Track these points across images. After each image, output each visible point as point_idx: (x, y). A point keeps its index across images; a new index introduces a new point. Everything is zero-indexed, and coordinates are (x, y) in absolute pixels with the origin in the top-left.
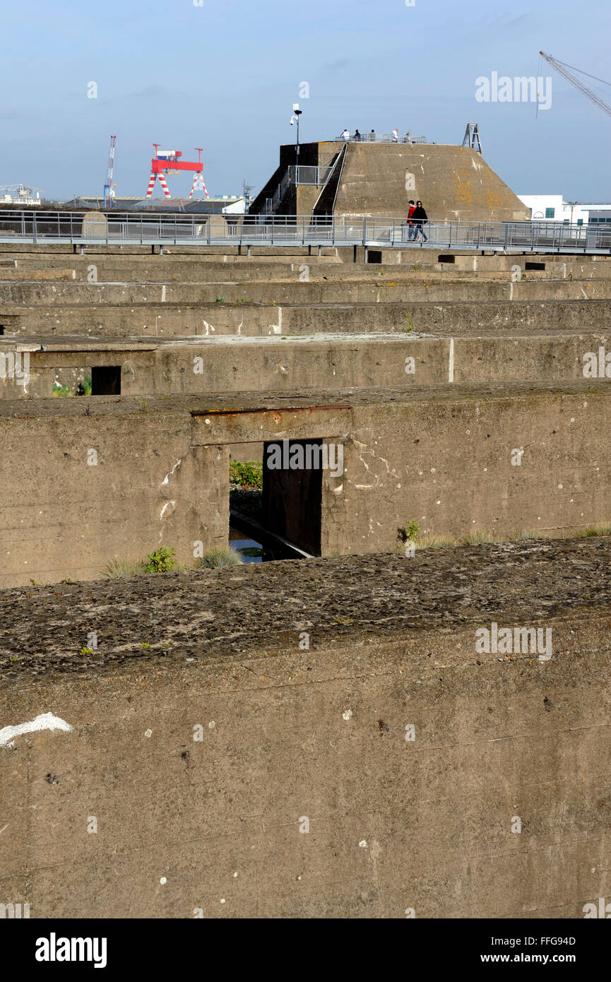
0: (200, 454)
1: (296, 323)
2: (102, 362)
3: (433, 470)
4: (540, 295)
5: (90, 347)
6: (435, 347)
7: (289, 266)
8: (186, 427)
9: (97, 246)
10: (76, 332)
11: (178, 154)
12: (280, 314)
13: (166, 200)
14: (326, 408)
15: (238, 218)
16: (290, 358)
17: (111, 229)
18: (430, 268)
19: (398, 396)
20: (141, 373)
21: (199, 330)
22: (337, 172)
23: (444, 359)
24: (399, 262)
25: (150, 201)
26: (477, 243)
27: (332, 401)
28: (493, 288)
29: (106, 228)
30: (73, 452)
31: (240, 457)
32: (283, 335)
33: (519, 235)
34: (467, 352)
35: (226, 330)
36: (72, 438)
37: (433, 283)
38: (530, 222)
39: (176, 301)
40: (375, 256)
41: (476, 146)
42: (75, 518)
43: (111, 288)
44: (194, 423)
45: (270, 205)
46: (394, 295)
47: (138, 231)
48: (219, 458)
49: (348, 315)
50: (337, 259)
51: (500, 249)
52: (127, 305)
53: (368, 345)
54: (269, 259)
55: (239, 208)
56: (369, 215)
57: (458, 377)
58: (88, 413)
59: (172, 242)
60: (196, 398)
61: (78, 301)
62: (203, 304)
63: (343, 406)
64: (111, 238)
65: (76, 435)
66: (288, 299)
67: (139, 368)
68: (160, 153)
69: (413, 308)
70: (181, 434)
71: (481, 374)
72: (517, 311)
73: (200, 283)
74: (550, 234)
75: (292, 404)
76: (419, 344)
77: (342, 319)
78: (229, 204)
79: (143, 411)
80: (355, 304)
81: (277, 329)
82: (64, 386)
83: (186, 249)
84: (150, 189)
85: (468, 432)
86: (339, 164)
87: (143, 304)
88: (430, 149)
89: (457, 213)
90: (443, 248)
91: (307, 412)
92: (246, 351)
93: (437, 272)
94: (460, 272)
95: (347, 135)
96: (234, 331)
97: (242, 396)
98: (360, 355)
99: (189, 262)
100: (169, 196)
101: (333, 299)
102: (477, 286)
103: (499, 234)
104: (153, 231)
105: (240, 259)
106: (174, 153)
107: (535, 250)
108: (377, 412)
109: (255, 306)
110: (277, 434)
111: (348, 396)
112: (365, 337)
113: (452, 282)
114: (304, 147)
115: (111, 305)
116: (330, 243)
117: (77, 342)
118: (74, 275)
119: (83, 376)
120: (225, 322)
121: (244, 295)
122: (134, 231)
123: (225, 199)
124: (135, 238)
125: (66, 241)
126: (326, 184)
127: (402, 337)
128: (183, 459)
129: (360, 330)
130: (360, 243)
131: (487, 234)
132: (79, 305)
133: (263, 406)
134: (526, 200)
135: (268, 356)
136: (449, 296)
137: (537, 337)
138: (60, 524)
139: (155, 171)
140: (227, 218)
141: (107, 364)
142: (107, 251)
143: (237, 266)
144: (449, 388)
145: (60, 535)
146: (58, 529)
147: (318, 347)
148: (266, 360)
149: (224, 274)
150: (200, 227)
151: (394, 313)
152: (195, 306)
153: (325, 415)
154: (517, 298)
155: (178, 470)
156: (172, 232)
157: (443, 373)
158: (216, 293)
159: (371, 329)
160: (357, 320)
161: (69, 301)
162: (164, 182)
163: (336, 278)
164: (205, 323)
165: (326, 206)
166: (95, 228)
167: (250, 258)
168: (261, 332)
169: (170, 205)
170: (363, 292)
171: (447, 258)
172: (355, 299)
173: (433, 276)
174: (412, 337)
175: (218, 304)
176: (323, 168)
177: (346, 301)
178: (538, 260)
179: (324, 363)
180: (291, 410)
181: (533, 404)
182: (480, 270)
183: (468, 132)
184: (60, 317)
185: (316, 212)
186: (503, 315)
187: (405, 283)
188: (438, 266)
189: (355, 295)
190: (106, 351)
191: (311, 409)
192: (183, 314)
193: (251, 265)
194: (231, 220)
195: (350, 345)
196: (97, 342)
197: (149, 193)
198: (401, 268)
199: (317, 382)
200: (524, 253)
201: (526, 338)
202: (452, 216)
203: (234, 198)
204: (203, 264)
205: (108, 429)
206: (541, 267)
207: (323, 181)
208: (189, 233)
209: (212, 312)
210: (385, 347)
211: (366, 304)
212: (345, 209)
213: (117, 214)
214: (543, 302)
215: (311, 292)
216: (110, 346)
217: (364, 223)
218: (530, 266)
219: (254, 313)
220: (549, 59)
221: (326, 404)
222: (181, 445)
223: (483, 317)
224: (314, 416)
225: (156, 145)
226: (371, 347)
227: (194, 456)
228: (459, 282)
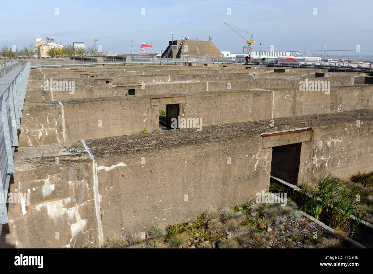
0: (152, 108)
1: (173, 79)
2: (131, 88)
3: (204, 110)
4: (226, 72)
5: (128, 85)
6: (204, 84)
7: (171, 67)
8: (149, 102)
9: (129, 64)
10: (125, 82)
11: (147, 44)
12: (169, 77)
13: (144, 54)
14: (180, 97)
15: (160, 57)
16: (172, 86)
17: (132, 60)
18: (202, 67)
19: (196, 94)
20: (139, 90)
21: (152, 81)
22: (181, 46)
23: (206, 86)
24: (195, 65)
25: (141, 54)
26: (212, 61)
27: (181, 95)
28: (216, 71)
29: (131, 60)
30: (125, 108)
31: (161, 109)
32: (170, 81)
33: (221, 60)
34: (211, 85)
35: (158, 81)
36: (124, 105)
37: (203, 70)
38: (223, 57)
39: (146, 75)
40: (190, 64)
41: (211, 41)
42: (126, 122)
43: (132, 72)
44: (151, 101)
45: (167, 54)
46: (194, 73)
47: (138, 60)
48: (157, 108)
49: (184, 77)
50: (182, 65)
51: (217, 63)
52: (136, 76)
53: (189, 83)
54: (167, 65)
55: (160, 55)
56: (188, 56)
57: (209, 90)
58: (128, 99)
59: (145, 62)
60: (151, 95)
61: (125, 75)
62: (152, 75)
63: (184, 96)
64: (133, 62)
65: (125, 104)
66: (171, 74)
67: (139, 89)
68: (143, 44)
69: (198, 75)
70: (148, 103)
71: (214, 89)
72: (221, 76)
73: (152, 71)
74: (228, 60)
75: (172, 96)
76: (200, 83)
77: (183, 78)
78: (158, 54)
79: (140, 98)
80: (186, 75)
81: (169, 80)
82: (123, 94)
83: (149, 64)
84: (141, 51)
85: (211, 102)
86: (182, 45)
87: (139, 76)
88: (201, 41)
89: (208, 55)
90: (205, 63)
91: (176, 98)
92: (162, 85)
93: (203, 67)
94: (209, 68)
95: (183, 39)
96: (159, 81)
97: (161, 95)
98: (187, 86)
99: (149, 66)
100: (145, 53)
101: (181, 74)
102: (212, 70)
103: (217, 60)
104: (141, 60)
105: (160, 66)
106: (146, 44)
107: (225, 63)
108: (191, 97)
109: (164, 75)
110: (169, 103)
111: (185, 94)
112: (188, 82)
113: (207, 70)
114: (174, 41)
115: (132, 76)
116: (180, 62)
117: (125, 84)
118: (124, 70)
119: (127, 91)
120: (158, 79)
121: (161, 73)
122: (137, 60)
123: (157, 53)
124: (138, 62)
125: (123, 63)
126: (179, 49)
127: (196, 81)
128: (149, 109)
129: (187, 80)
130: (187, 62)
131: (214, 59)
132: (126, 76)
133: (166, 97)
134: (223, 52)
135: (167, 86)
136: (206, 73)
137: (226, 81)
138: (123, 124)
139: (142, 47)
140: (157, 57)
141: (132, 89)
142: (131, 65)
143: (160, 67)
144: (207, 92)
145: (122, 126)
147: (178, 84)
148: (167, 87)
149: (157, 69)
150: (152, 59)
151: (195, 76)
152: (151, 76)
153: (180, 98)
154: (221, 73)
155: (148, 111)
156: (146, 60)
157: (206, 89)
158: (155, 73)
159: (190, 80)
160: (186, 78)
161: (123, 76)
162: (144, 50)
163: (182, 69)
164: (153, 79)
165: (179, 53)
166: (129, 60)
167: (163, 65)
168: (165, 81)
169: (145, 55)
170: (188, 72)
171: (206, 65)
172: (186, 74)
173: (203, 68)
174: (199, 82)
175: (156, 75)
176: (178, 46)
177: (184, 74)
178: (225, 65)
179: (179, 88)
180: (172, 97)
181: (225, 95)
182: (213, 67)
183: (209, 38)
184: (121, 79)
185: (177, 55)
186: (218, 77)
187: (197, 70)
188: (204, 66)
189: (186, 73)
190: (131, 86)
191: (177, 97)
192: (148, 78)
193: (163, 67)
194: (158, 57)
195: (185, 83)
196: (129, 84)
197: (140, 52)
198: (196, 67)
199: (178, 91)
200: (222, 64)
201: (223, 81)
202: (207, 56)
203: (159, 53)
204: (152, 67)
205: (132, 103)
206: (226, 66)
207: (178, 48)
208: (149, 60)
209: (155, 77)
210: (193, 84)
211: (188, 74)
212: (183, 55)
213: (133, 57)
214: (227, 74)
215: (176, 72)
216: (132, 85)
217: (188, 57)
218: (224, 66)
219: (164, 77)
220: (226, 23)
221: (180, 96)
222: (148, 106)
223: (214, 77)
224: (177, 99)
225: (142, 42)
226: (190, 84)
227: (151, 108)
228: (208, 70)
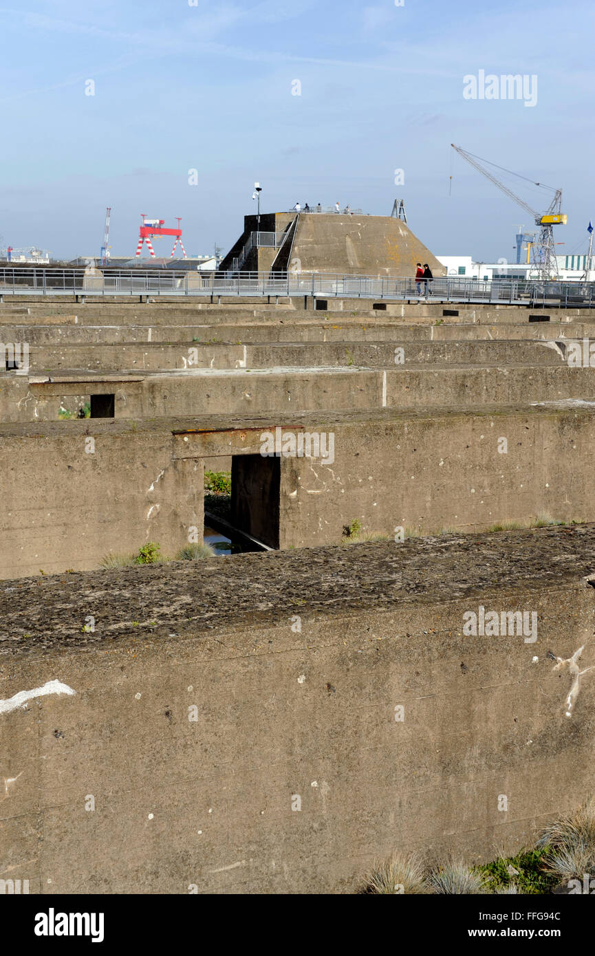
0: (180, 466)
1: (259, 358)
2: (99, 391)
3: (370, 478)
4: (456, 336)
5: (89, 378)
6: (372, 378)
7: (252, 312)
8: (168, 444)
9: (95, 296)
10: (78, 366)
11: (161, 222)
12: (245, 351)
13: (152, 259)
15: (210, 273)
16: (253, 387)
17: (107, 283)
18: (367, 314)
19: (341, 418)
20: (131, 400)
21: (178, 364)
22: (291, 236)
23: (378, 387)
24: (341, 309)
25: (138, 260)
26: (404, 294)
27: (288, 422)
28: (418, 330)
29: (103, 282)
30: (75, 465)
31: (212, 468)
32: (248, 368)
34: (396, 381)
35: (201, 364)
36: (74, 454)
37: (369, 326)
38: (446, 278)
39: (160, 340)
40: (322, 305)
41: (402, 217)
42: (77, 519)
43: (106, 331)
44: (175, 441)
45: (236, 263)
46: (338, 336)
47: (129, 284)
48: (195, 469)
49: (300, 352)
50: (291, 307)
51: (423, 299)
52: (120, 344)
53: (317, 376)
54: (236, 307)
55: (211, 265)
56: (316, 271)
57: (390, 403)
58: (87, 433)
59: (156, 293)
60: (176, 420)
61: (79, 341)
62: (182, 344)
63: (296, 426)
64: (106, 290)
65: (78, 450)
66: (251, 339)
67: (130, 395)
68: (147, 222)
69: (354, 347)
70: (164, 450)
71: (408, 400)
72: (437, 349)
73: (179, 326)
74: (462, 287)
75: (255, 424)
76: (358, 375)
77: (295, 355)
78: (203, 262)
79: (133, 431)
80: (306, 343)
81: (243, 363)
82: (68, 410)
83: (168, 299)
84: (139, 251)
85: (399, 447)
86: (292, 230)
87: (133, 344)
88: (365, 219)
89: (387, 270)
90: (377, 298)
91: (268, 431)
92: (217, 381)
93: (372, 317)
94: (390, 318)
95: (298, 207)
96: (207, 365)
97: (213, 418)
98: (310, 385)
99: (169, 309)
100: (154, 256)
101: (288, 339)
102: (404, 329)
104: (141, 285)
105: (212, 307)
106: (158, 222)
107: (451, 300)
109: (225, 344)
110: (243, 449)
111: (301, 418)
112: (314, 370)
113: (385, 326)
114: (263, 217)
115: (106, 344)
116: (285, 294)
117: (78, 375)
118: (76, 320)
119: (84, 402)
120: (200, 358)
121: (215, 336)
122: (124, 284)
123: (200, 258)
124: (126, 290)
125: (70, 293)
126: (282, 246)
127: (344, 370)
128: (166, 470)
129: (311, 364)
130: (309, 294)
132: (81, 345)
133: (231, 426)
134: (443, 260)
135: (236, 386)
136: (382, 337)
137: (453, 370)
138: (65, 524)
139: (143, 236)
140: (201, 273)
141: (103, 393)
142: (104, 301)
143: (209, 312)
144: (382, 411)
145: (64, 533)
146: (63, 528)
147: (277, 378)
148: (234, 388)
149: (199, 319)
150: (179, 281)
151: (338, 351)
152: (175, 345)
154: (436, 338)
155: (162, 479)
156: (156, 285)
157: (378, 398)
158: (193, 334)
159: (319, 363)
160: (307, 356)
161: (72, 341)
162: (150, 245)
163: (291, 322)
164: (183, 358)
165: (282, 264)
166: (93, 283)
167: (220, 306)
168: (229, 366)
169: (154, 263)
170: (312, 333)
171: (380, 306)
172: (306, 339)
173: (369, 320)
174: (352, 370)
175: (194, 343)
176: (279, 234)
177: (299, 340)
178: (453, 308)
179: (281, 391)
180: (255, 429)
181: (451, 424)
182: (407, 316)
183: (395, 206)
184: (64, 354)
185: (274, 268)
186: (426, 352)
187: (347, 326)
188: (373, 312)
189: (306, 336)
190: (102, 382)
191: (270, 429)
192: (166, 352)
193: (221, 311)
194: (205, 275)
195: (302, 377)
196: (96, 374)
197: (138, 253)
198: (343, 314)
199: (275, 406)
200: (442, 303)
201: (444, 371)
202: (384, 273)
203: (207, 257)
204: (181, 310)
205: (104, 446)
206: (455, 314)
207: (279, 244)
208: (171, 286)
209: (190, 349)
210: (331, 377)
211: (314, 343)
212: (297, 267)
213: (111, 270)
214: (458, 342)
215: (270, 333)
216: (106, 378)
217: (313, 277)
218: (446, 313)
219: (224, 350)
220: (458, 150)
221: (283, 425)
222: (164, 458)
223: (410, 354)
225: (143, 215)
226: (319, 378)
227: (175, 467)
228: (390, 326)
